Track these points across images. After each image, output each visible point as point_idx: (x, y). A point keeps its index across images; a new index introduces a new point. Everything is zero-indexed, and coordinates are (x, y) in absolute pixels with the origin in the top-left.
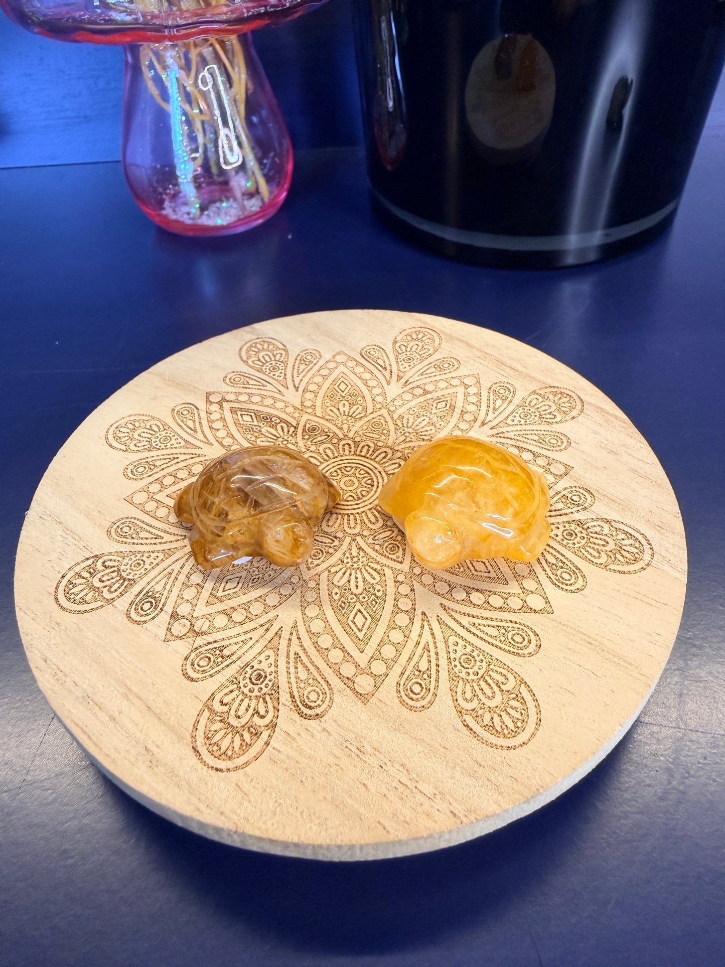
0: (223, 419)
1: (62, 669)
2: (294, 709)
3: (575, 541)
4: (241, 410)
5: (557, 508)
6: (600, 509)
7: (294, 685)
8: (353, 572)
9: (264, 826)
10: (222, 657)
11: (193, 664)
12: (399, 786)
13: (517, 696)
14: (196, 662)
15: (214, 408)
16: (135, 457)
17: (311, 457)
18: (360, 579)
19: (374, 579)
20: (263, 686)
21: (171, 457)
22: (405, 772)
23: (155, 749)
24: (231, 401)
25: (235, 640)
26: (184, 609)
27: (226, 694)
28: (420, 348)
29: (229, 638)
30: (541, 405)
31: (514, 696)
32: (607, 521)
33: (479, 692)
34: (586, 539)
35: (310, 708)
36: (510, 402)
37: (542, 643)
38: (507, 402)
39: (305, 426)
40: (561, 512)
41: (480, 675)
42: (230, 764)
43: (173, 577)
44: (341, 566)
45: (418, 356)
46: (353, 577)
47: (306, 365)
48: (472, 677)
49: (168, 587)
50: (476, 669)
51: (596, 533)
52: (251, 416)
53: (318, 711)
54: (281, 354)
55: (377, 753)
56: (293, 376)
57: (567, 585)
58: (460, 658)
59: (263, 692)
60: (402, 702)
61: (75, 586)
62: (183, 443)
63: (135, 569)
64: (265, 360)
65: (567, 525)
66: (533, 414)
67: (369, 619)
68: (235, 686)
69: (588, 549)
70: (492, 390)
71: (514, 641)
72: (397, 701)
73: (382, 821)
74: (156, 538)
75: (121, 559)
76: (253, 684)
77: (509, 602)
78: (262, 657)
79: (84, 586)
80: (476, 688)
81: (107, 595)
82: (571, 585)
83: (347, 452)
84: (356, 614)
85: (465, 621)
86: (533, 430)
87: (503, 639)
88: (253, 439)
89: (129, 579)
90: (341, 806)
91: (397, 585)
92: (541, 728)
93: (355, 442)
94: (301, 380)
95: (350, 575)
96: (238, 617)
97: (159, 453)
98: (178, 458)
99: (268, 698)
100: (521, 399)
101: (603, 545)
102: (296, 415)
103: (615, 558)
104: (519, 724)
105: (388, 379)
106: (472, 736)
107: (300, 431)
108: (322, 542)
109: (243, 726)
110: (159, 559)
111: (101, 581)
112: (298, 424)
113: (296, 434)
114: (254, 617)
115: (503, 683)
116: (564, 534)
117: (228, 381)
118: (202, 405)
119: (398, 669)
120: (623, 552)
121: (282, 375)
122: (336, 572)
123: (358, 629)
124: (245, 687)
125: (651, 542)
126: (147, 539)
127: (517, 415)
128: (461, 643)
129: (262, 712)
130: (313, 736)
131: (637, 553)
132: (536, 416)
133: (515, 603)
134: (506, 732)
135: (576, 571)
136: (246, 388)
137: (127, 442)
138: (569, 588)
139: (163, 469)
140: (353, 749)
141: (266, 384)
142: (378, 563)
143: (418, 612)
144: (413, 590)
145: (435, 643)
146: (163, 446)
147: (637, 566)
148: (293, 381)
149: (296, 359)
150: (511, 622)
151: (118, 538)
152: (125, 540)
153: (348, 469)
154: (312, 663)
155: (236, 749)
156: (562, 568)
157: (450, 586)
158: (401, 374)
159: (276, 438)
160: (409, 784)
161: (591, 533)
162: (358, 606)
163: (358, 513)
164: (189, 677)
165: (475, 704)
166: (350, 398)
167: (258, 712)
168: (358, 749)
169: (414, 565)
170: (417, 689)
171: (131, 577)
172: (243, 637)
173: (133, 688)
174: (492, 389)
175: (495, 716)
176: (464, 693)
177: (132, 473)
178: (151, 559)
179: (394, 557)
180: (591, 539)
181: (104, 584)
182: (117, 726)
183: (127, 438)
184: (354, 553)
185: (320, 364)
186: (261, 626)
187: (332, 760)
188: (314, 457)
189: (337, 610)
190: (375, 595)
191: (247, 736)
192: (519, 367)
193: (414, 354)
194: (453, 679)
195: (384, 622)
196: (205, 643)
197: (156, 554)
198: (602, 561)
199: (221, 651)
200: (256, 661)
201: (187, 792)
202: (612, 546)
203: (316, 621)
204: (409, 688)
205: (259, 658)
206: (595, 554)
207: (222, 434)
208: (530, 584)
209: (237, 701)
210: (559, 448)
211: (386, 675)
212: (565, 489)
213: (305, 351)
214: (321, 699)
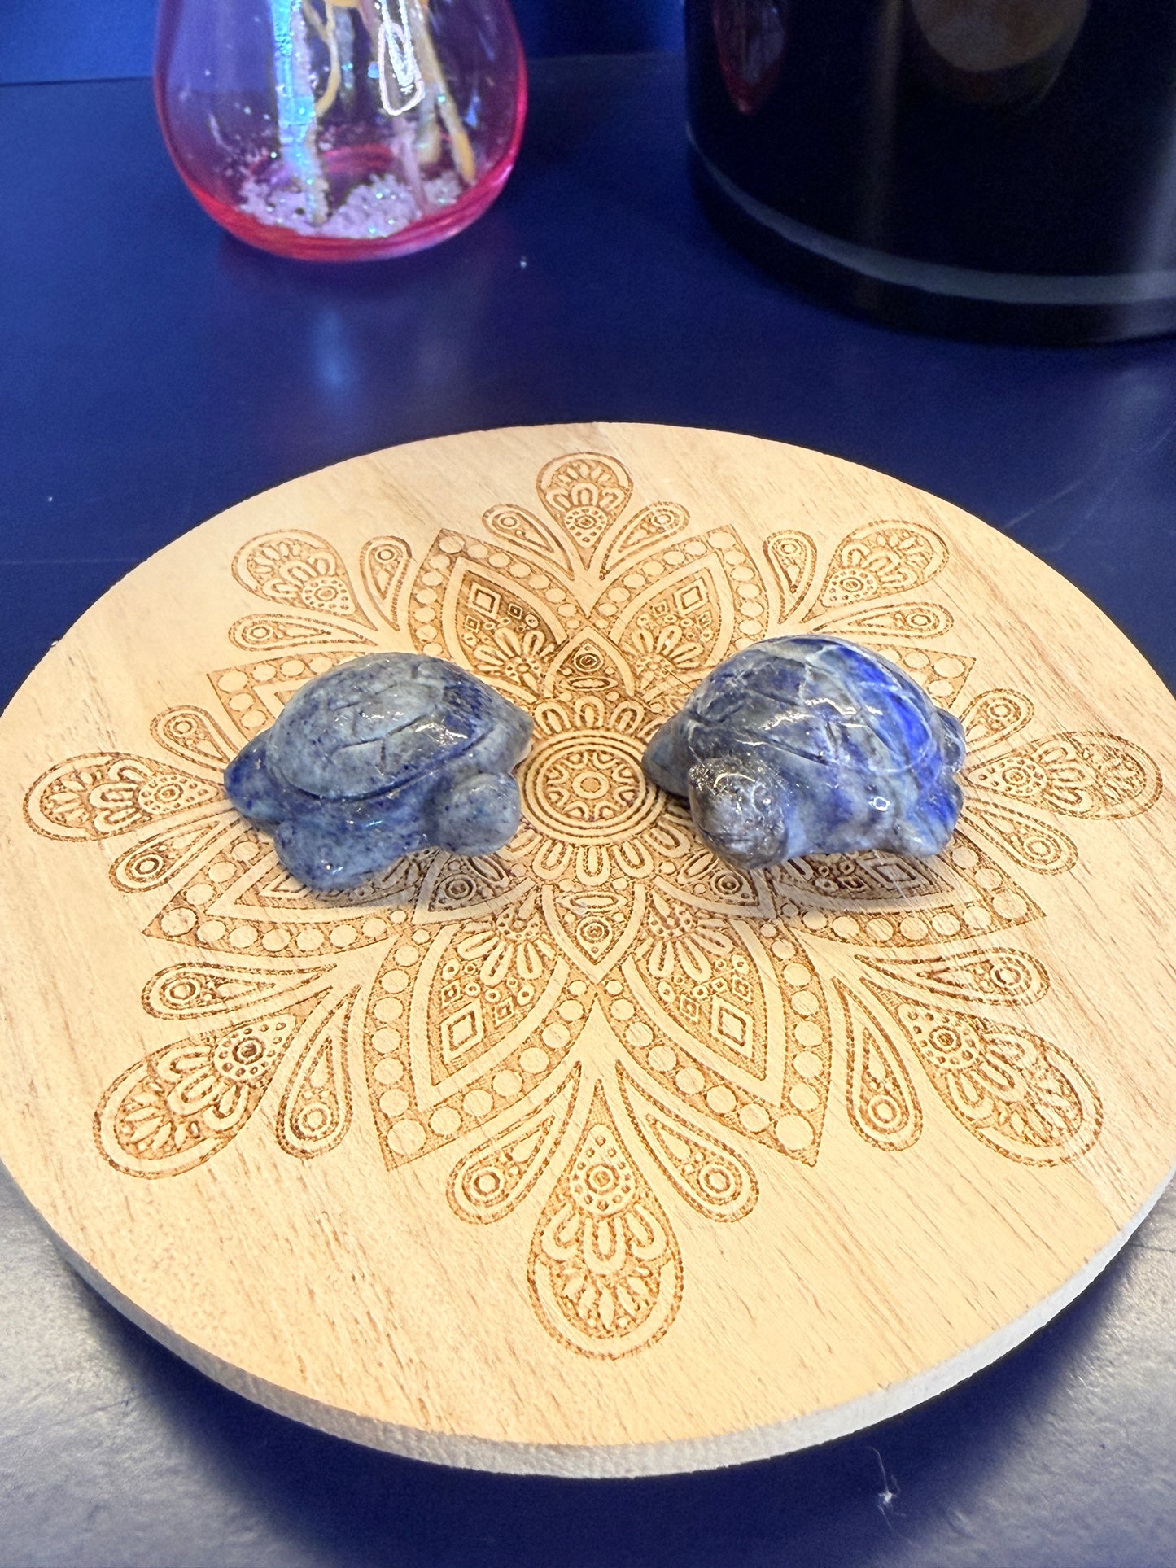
0: (442, 588)
2: (274, 1123)
3: (947, 1057)
4: (483, 581)
5: (954, 981)
6: (1045, 1017)
7: (296, 1089)
8: (502, 944)
9: (130, 1276)
10: (214, 996)
11: (164, 987)
12: (363, 1319)
13: (650, 1275)
14: (169, 987)
15: (441, 562)
16: (261, 607)
17: (553, 711)
18: (506, 962)
19: (530, 971)
20: (247, 1068)
21: (320, 627)
22: (385, 1302)
23: (42, 1090)
24: (473, 560)
25: (247, 977)
26: (199, 895)
27: (187, 1056)
28: (891, 567)
29: (241, 970)
30: (1065, 766)
31: (645, 1272)
32: (1043, 1046)
33: (588, 1239)
34: (973, 1060)
35: (300, 1136)
36: (1003, 738)
37: (756, 1208)
38: (997, 736)
39: (576, 650)
40: (958, 991)
41: (609, 1211)
42: (133, 1164)
43: (211, 834)
44: (486, 926)
45: (875, 585)
46: (496, 953)
47: (649, 532)
48: (593, 1208)
49: (194, 849)
50: (608, 1198)
51: (1002, 1058)
52: (493, 599)
53: (309, 1146)
54: (615, 497)
55: (360, 1253)
56: (611, 546)
57: (875, 1127)
58: (592, 1168)
59: (243, 1077)
60: (449, 1195)
61: (63, 789)
62: (351, 610)
63: (162, 797)
64: (580, 501)
65: (953, 1019)
66: (1035, 780)
67: (480, 1034)
68: (207, 1049)
69: (963, 1080)
70: (981, 702)
71: (708, 1182)
72: (443, 1189)
73: (305, 1356)
74: (220, 760)
75: (149, 773)
76: (236, 1059)
77: (743, 1112)
78: (272, 1023)
79: (75, 796)
80: (588, 1230)
81: (100, 825)
82: (883, 1131)
83: (621, 726)
84: (464, 1017)
85: (642, 1108)
86: (1012, 812)
87: (689, 1169)
88: (473, 643)
89: (144, 811)
90: (258, 1306)
91: (563, 997)
92: (655, 1346)
93: (647, 712)
94: (622, 560)
95: (495, 947)
96: (272, 941)
97: (305, 613)
98: (329, 633)
99: (244, 1090)
100: (1030, 740)
101: (1001, 1087)
102: (573, 624)
103: (1008, 1119)
104: (623, 1322)
105: (787, 610)
106: (529, 1301)
107: (562, 655)
108: (480, 872)
109: (184, 1116)
110: (207, 796)
111: (103, 798)
112: (566, 642)
113: (551, 660)
114: (297, 952)
115: (639, 1243)
116: (936, 1035)
117: (489, 520)
118: (420, 550)
119: (475, 1138)
120: (1031, 1117)
121: (593, 539)
122: (473, 933)
123: (451, 1044)
124: (221, 1057)
125: (1104, 1121)
126: (206, 755)
127: (999, 770)
128: (611, 1142)
129: (223, 1109)
130: (278, 1181)
131: (1060, 1129)
132: (1038, 785)
133: (755, 1118)
134: (592, 1322)
135: (911, 1111)
136: (515, 543)
137: (265, 577)
138: (875, 1135)
139: (295, 645)
140: (328, 1229)
141: (554, 546)
142: (553, 945)
143: (570, 1061)
144: (584, 1018)
145: (565, 1123)
146: (317, 603)
147: (1039, 1154)
148: (607, 556)
149: (636, 516)
151: (164, 738)
152: (172, 744)
153: (604, 758)
154: (345, 1066)
155: (155, 1146)
156: (887, 1093)
157: (655, 1036)
158: (818, 609)
159: (511, 655)
160: (380, 1326)
161: (993, 1053)
162: (475, 1006)
163: (573, 845)
164: (149, 1004)
165: (568, 1255)
166: (691, 622)
167: (217, 1106)
168: (335, 1233)
169: (616, 974)
170: (487, 1184)
171: (149, 809)
172: (263, 978)
173: (61, 985)
174: (984, 699)
175: (591, 1291)
176: (561, 1227)
177: (241, 635)
178: (194, 793)
179: (587, 946)
180: (986, 1064)
181: (105, 805)
182: (10, 1031)
183: (269, 569)
184: (523, 914)
185: (674, 540)
186: (301, 971)
187: (284, 1230)
188: (558, 714)
189: (435, 998)
190: (514, 998)
191: (181, 1133)
192: (1071, 673)
193: (871, 577)
194: (557, 1197)
195: (502, 1050)
196: (202, 961)
197: (207, 787)
198: (977, 1114)
199: (217, 985)
200: (260, 1024)
201: (53, 1174)
202: (1016, 1095)
203: (391, 1000)
204: (474, 1177)
205: (267, 1022)
206: (972, 1095)
207: (425, 615)
208: (804, 1097)
209: (198, 1074)
210: (1043, 866)
211: (451, 1140)
212: (996, 951)
213: (663, 505)
214: (324, 1128)
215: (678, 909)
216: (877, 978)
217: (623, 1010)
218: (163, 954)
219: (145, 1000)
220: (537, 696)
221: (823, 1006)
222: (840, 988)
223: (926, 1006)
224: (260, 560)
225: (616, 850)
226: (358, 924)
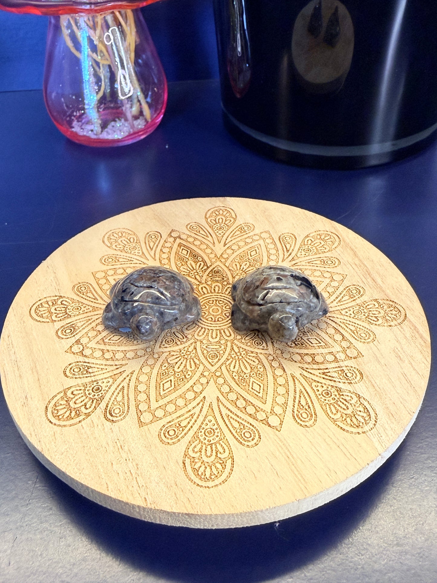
0: (171, 248)
1: (13, 343)
2: (104, 412)
3: (327, 399)
4: (185, 246)
5: (331, 375)
6: (361, 388)
7: (111, 401)
8: (182, 359)
9: (54, 457)
10: (87, 372)
11: (71, 369)
12: (128, 473)
13: (223, 463)
14: (73, 369)
15: (172, 240)
16: (111, 252)
17: (205, 287)
18: (183, 365)
19: (191, 368)
20: (96, 394)
21: (130, 259)
22: (136, 468)
23: (29, 399)
24: (182, 239)
25: (98, 366)
26: (84, 341)
27: (77, 390)
28: (321, 245)
29: (96, 364)
30: (374, 309)
31: (221, 462)
32: (359, 397)
33: (203, 451)
34: (336, 400)
35: (112, 416)
36: (354, 300)
37: (260, 444)
38: (352, 299)
39: (214, 268)
40: (332, 379)
41: (211, 443)
42: (57, 422)
43: (90, 322)
44: (178, 353)
45: (315, 251)
46: (180, 362)
47: (241, 232)
48: (206, 441)
49: (84, 326)
50: (211, 439)
51: (345, 400)
52: (188, 252)
53: (114, 419)
54: (231, 221)
55: (129, 453)
56: (228, 236)
57: (301, 420)
58: (206, 429)
59: (94, 397)
60: (159, 435)
61: (42, 307)
62: (141, 254)
63: (75, 310)
64: (219, 221)
65: (330, 387)
66: (363, 313)
67: (173, 386)
68: (84, 388)
69: (332, 406)
70: (348, 288)
71: (244, 435)
72: (157, 434)
73: (109, 483)
74: (94, 299)
75: (71, 302)
76: (93, 391)
77: (258, 414)
78: (105, 381)
79: (46, 309)
80: (204, 448)
81: (54, 318)
82: (304, 421)
83: (227, 293)
84: (168, 381)
85: (224, 411)
86: (355, 323)
87: (238, 431)
88: (180, 265)
89: (68, 314)
90: (94, 467)
91: (201, 376)
92: (223, 485)
94: (232, 241)
95: (180, 360)
96: (107, 355)
97: (125, 254)
98: (133, 261)
99: (95, 401)
100: (363, 301)
101: (344, 409)
102: (213, 260)
103: (345, 419)
104: (213, 477)
105: (285, 258)
106: (183, 469)
107: (209, 270)
108: (177, 336)
109: (75, 408)
110: (89, 310)
111: (55, 310)
112: (211, 266)
113: (205, 271)
114: (115, 359)
115: (220, 453)
116: (324, 392)
117: (188, 227)
118: (165, 236)
119: (169, 419)
120: (354, 419)
121: (222, 234)
122: (173, 355)
123: (163, 389)
124: (88, 391)
125: (378, 421)
126: (90, 297)
127: (352, 310)
128: (214, 422)
129: (88, 407)
130: (104, 429)
131: (363, 423)
132: (365, 315)
133: (261, 416)
134: (203, 477)
135: (314, 415)
136: (196, 234)
137: (113, 243)
138: (301, 422)
139: (121, 264)
140: (119, 445)
141: (209, 236)
142: (199, 360)
143: (202, 396)
144: (208, 383)
145: (199, 415)
146: (129, 251)
147: (355, 430)
148: (226, 239)
149: (237, 227)
150: (251, 424)
151: (76, 292)
152: (79, 294)
153: (221, 302)
154: (128, 395)
155: (65, 417)
156: (306, 410)
157: (230, 389)
158: (296, 258)
159: (192, 269)
160: (134, 475)
161: (342, 398)
162: (172, 378)
163: (208, 329)
164: (66, 374)
165: (197, 455)
166: (253, 261)
167: (86, 405)
168: (121, 446)
169: (219, 369)
170: (172, 433)
171: (70, 313)
172: (103, 367)
173: (38, 367)
174: (349, 288)
175: (203, 467)
176: (195, 447)
177: (104, 260)
178: (85, 309)
179: (210, 361)
180: (339, 402)
181: (56, 312)
182: (20, 380)
183: (114, 240)
184: (190, 350)
185: (249, 235)
186: (116, 365)
187: (105, 444)
188: (206, 288)
189: (159, 375)
190: (185, 376)
191: (73, 414)
192: (379, 281)
193: (314, 248)
194: (194, 438)
195: (180, 392)
196: (84, 361)
197: (89, 307)
198: (335, 417)
199: (88, 369)
200: (102, 381)
201: (31, 424)
202: (349, 412)
203: (145, 375)
204: (168, 430)
205: (104, 380)
206: (334, 411)
207: (165, 256)
208: (278, 410)
209: (80, 396)
210: (364, 341)
211: (161, 419)
212: (346, 367)
213: (247, 224)
214: (120, 414)
215: (241, 350)
216: (306, 374)
217: (220, 381)
218: (72, 359)
219: (65, 373)
220: (200, 282)
221: (287, 382)
222: (293, 377)
223: (321, 383)
224: (112, 237)
225: (222, 331)
226: (136, 351)
